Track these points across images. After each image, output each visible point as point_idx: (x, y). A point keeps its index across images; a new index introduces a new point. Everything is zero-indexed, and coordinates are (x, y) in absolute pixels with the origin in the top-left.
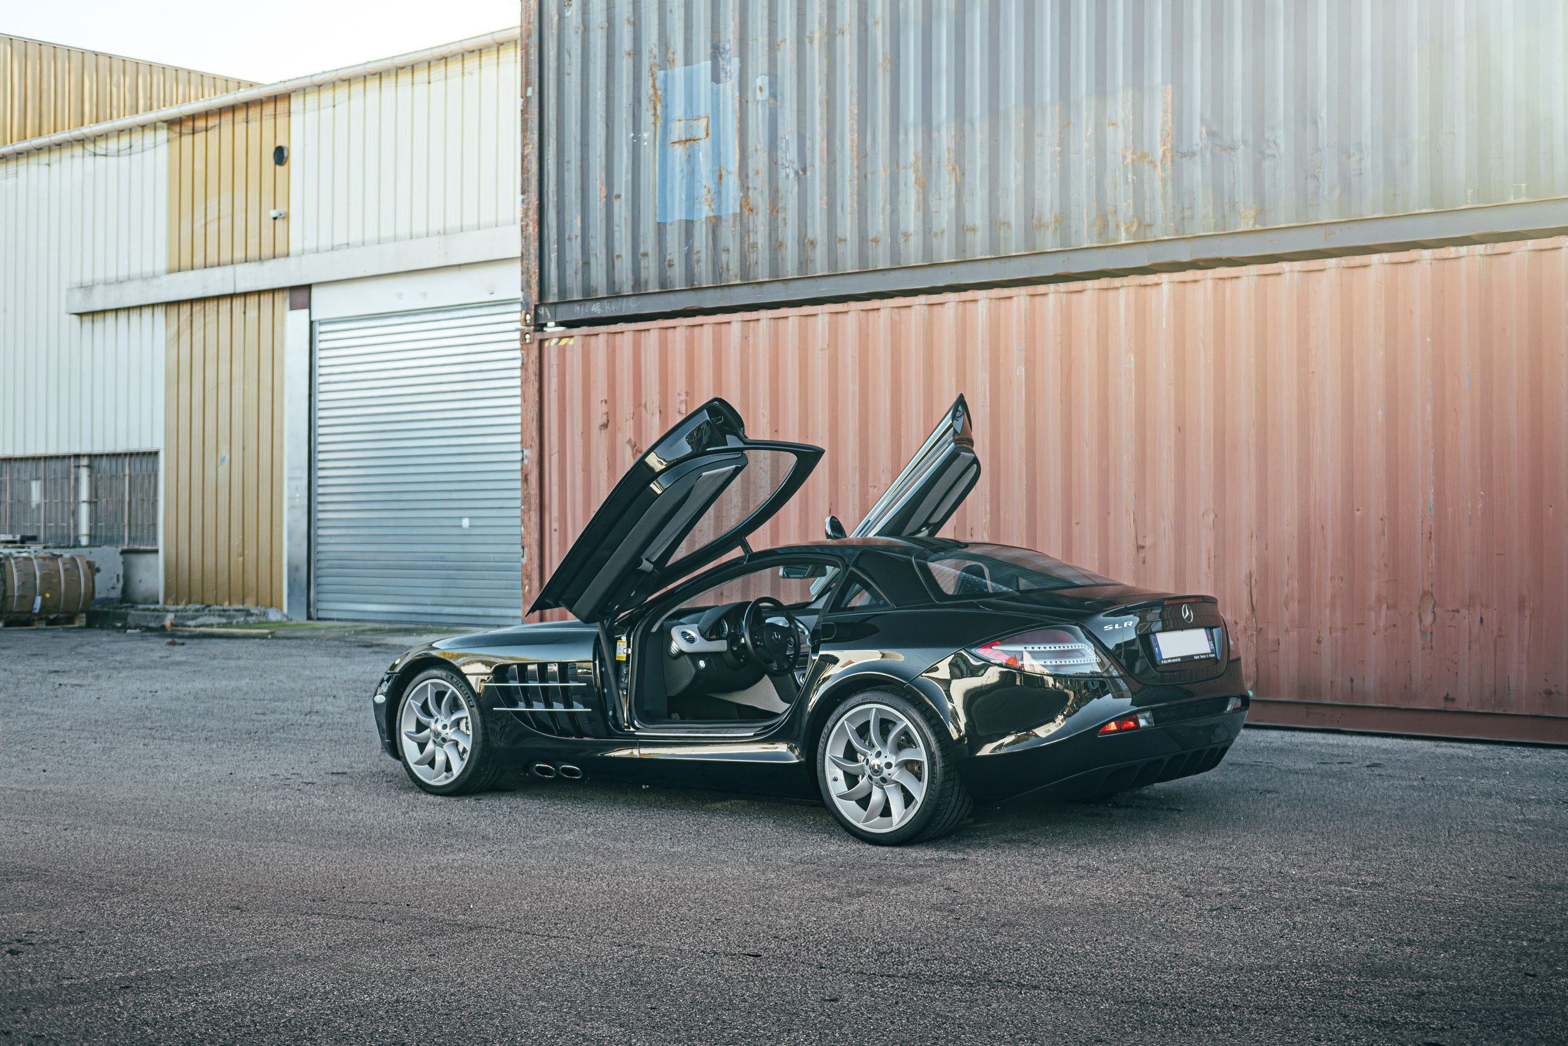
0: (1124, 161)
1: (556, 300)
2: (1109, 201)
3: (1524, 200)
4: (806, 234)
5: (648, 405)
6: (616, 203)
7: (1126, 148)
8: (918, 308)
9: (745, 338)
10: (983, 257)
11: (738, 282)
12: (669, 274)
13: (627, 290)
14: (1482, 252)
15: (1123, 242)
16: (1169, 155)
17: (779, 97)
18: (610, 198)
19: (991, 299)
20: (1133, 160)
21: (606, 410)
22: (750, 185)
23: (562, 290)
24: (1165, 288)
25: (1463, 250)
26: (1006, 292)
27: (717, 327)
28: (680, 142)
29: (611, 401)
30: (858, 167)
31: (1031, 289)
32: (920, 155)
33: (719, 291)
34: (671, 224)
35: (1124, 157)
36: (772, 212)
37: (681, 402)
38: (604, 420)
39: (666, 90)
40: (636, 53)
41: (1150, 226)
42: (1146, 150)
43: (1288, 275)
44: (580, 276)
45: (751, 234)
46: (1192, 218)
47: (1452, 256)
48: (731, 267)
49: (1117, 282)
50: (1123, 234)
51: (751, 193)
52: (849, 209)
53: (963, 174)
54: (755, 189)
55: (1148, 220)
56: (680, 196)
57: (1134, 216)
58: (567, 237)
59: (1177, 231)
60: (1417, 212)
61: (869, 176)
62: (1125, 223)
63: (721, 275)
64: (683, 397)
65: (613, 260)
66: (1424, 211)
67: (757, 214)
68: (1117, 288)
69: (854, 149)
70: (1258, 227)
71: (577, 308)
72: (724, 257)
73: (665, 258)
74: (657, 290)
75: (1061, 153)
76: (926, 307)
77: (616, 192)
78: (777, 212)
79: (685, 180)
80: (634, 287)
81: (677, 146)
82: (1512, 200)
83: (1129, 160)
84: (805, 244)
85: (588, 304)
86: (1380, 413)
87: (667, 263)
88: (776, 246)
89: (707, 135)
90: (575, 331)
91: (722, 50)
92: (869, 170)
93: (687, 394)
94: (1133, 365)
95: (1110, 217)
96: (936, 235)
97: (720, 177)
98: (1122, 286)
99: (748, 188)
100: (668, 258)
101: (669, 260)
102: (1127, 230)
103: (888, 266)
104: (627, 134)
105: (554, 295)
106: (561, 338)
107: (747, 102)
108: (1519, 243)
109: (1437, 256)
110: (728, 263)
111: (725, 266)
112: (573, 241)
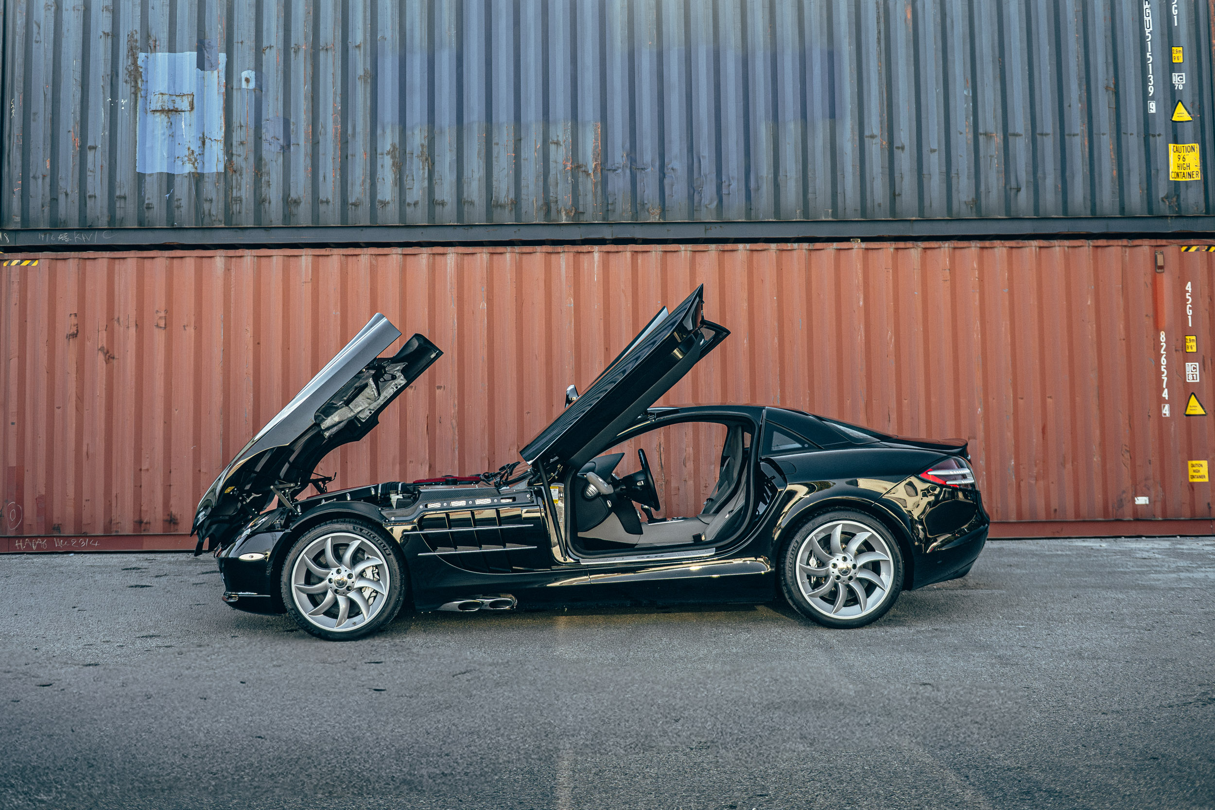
0: (565, 168)
1: (19, 227)
2: (551, 194)
3: (830, 219)
4: (289, 195)
5: (121, 320)
6: (90, 155)
7: (567, 160)
8: (395, 256)
9: (227, 270)
10: (451, 224)
11: (223, 226)
12: (147, 215)
13: (103, 223)
14: (807, 247)
15: (564, 222)
16: (599, 168)
17: (264, 89)
18: (83, 149)
19: (458, 254)
20: (572, 168)
21: (76, 322)
22: (234, 152)
23: (25, 219)
24: (596, 255)
25: (796, 245)
26: (470, 250)
27: (199, 259)
28: (162, 111)
29: (80, 315)
30: (341, 149)
31: (491, 249)
32: (398, 146)
33: (200, 232)
34: (151, 175)
35: (565, 166)
36: (256, 175)
37: (160, 318)
38: (74, 330)
39: (146, 69)
40: (114, 35)
41: (583, 213)
42: (580, 163)
43: (683, 253)
44: (47, 209)
45: (235, 191)
46: (614, 211)
47: (789, 248)
48: (214, 212)
49: (559, 248)
50: (564, 217)
51: (234, 158)
52: (332, 179)
53: (434, 164)
54: (239, 156)
55: (581, 209)
56: (162, 153)
57: (572, 205)
58: (31, 175)
59: (604, 219)
60: (766, 220)
61: (350, 158)
62: (566, 210)
63: (202, 220)
64: (163, 314)
65: (85, 198)
66: (771, 220)
67: (241, 175)
68: (559, 253)
69: (338, 135)
70: (662, 221)
71: (41, 236)
72: (206, 206)
73: (144, 201)
74: (136, 227)
75: (515, 158)
76: (401, 256)
77: (90, 143)
78: (261, 175)
79: (166, 142)
80: (109, 223)
81: (158, 114)
82: (824, 219)
83: (569, 168)
84: (289, 203)
85: (54, 234)
86: (745, 341)
87: (145, 206)
88: (260, 202)
89: (192, 109)
90: (40, 255)
91: (206, 45)
92: (350, 152)
93: (166, 311)
94: (572, 305)
95: (552, 205)
96: (409, 205)
97: (204, 143)
98: (564, 252)
99: (232, 154)
100: (147, 202)
101: (148, 204)
102: (567, 214)
103: (368, 224)
104: (105, 99)
105: (17, 223)
106: (23, 260)
107: (232, 88)
108: (829, 244)
109: (780, 248)
110: (210, 210)
111: (207, 212)
112: (40, 181)
